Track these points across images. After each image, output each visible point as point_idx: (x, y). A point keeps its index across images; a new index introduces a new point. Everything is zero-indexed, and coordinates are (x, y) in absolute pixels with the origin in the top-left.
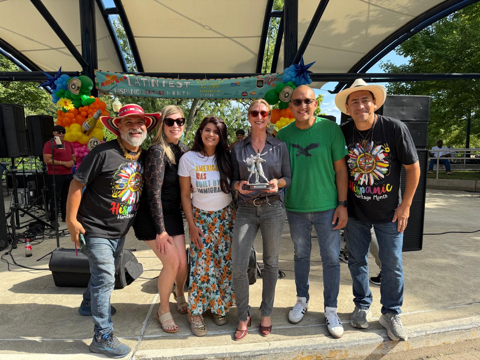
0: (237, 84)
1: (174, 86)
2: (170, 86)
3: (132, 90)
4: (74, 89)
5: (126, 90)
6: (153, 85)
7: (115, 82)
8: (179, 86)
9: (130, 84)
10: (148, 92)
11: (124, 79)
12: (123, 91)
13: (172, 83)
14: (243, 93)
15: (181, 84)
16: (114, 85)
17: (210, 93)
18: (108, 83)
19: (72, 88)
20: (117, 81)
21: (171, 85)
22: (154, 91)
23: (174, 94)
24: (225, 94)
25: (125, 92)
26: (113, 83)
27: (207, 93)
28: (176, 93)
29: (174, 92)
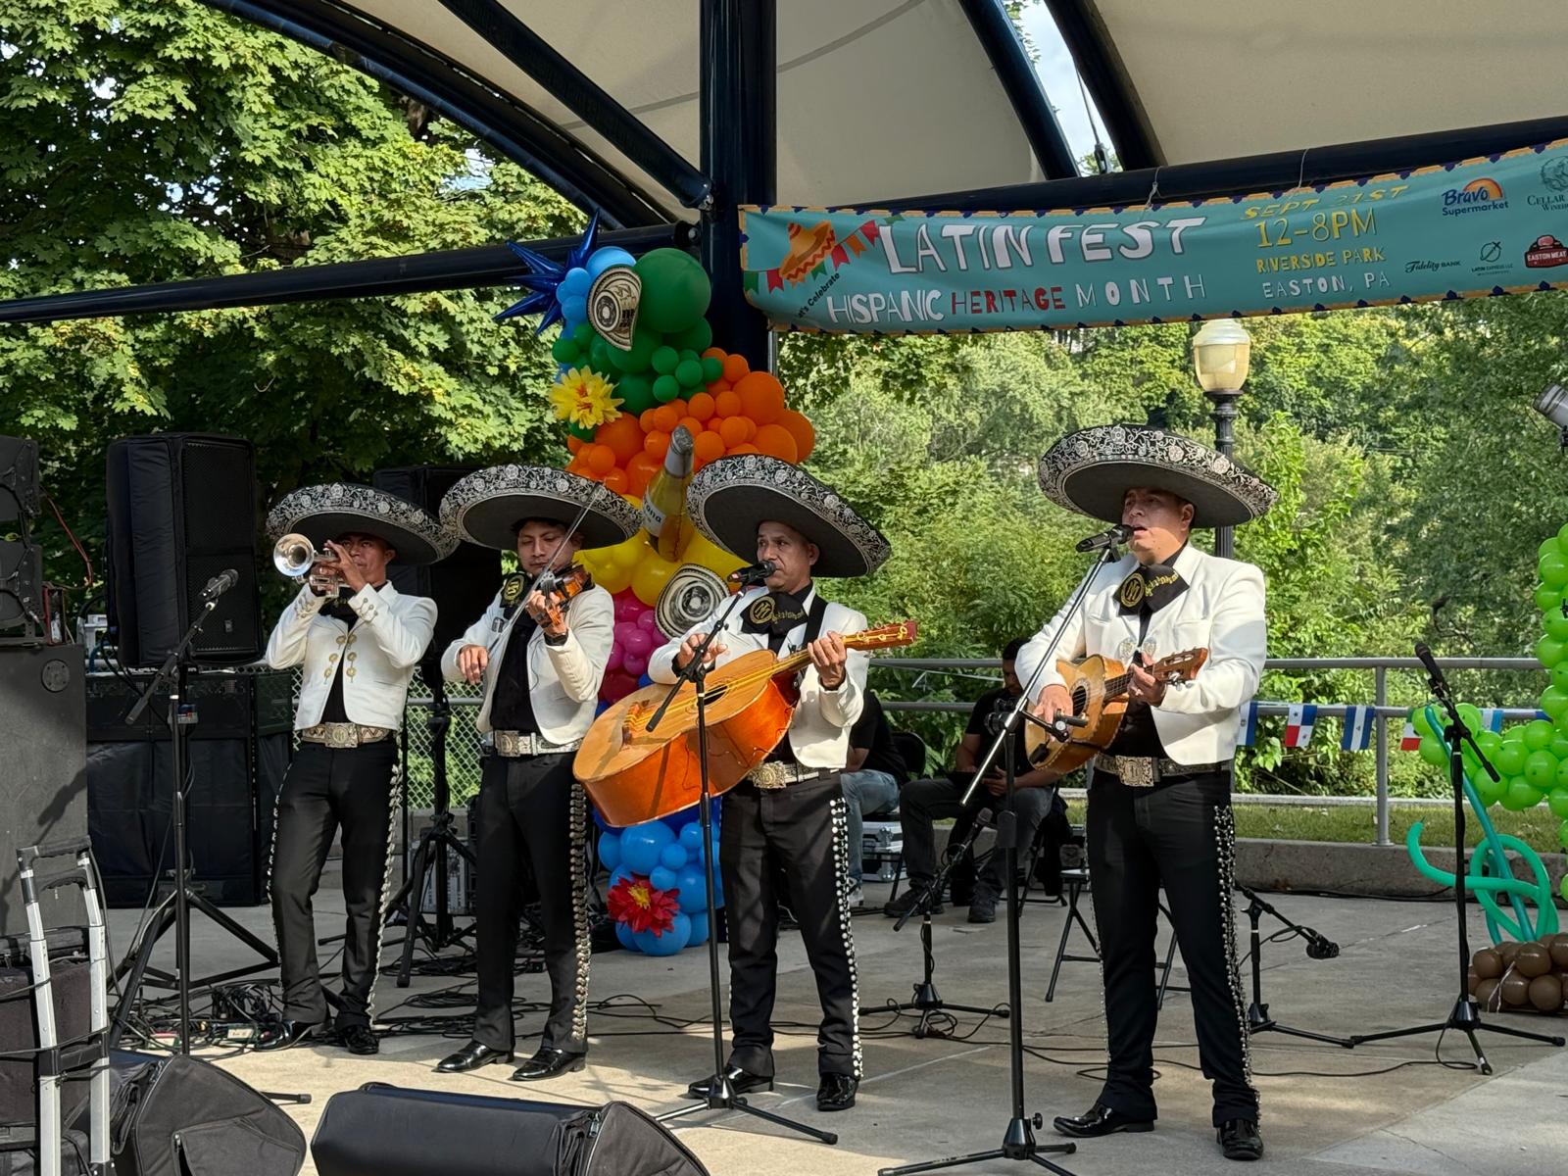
0: (1482, 194)
1: (1106, 254)
2: (1090, 255)
3: (905, 295)
4: (608, 322)
5: (878, 302)
6: (1003, 261)
7: (828, 260)
8: (1135, 245)
9: (896, 268)
10: (982, 300)
11: (864, 240)
12: (867, 304)
13: (1099, 238)
14: (1535, 249)
15: (1142, 236)
16: (822, 279)
17: (1314, 272)
18: (798, 267)
19: (601, 319)
20: (840, 255)
21: (1091, 247)
22: (1010, 294)
23: (1115, 301)
24: (1415, 265)
25: (874, 309)
26: (822, 269)
27: (1299, 274)
28: (1125, 291)
29: (1111, 287)
